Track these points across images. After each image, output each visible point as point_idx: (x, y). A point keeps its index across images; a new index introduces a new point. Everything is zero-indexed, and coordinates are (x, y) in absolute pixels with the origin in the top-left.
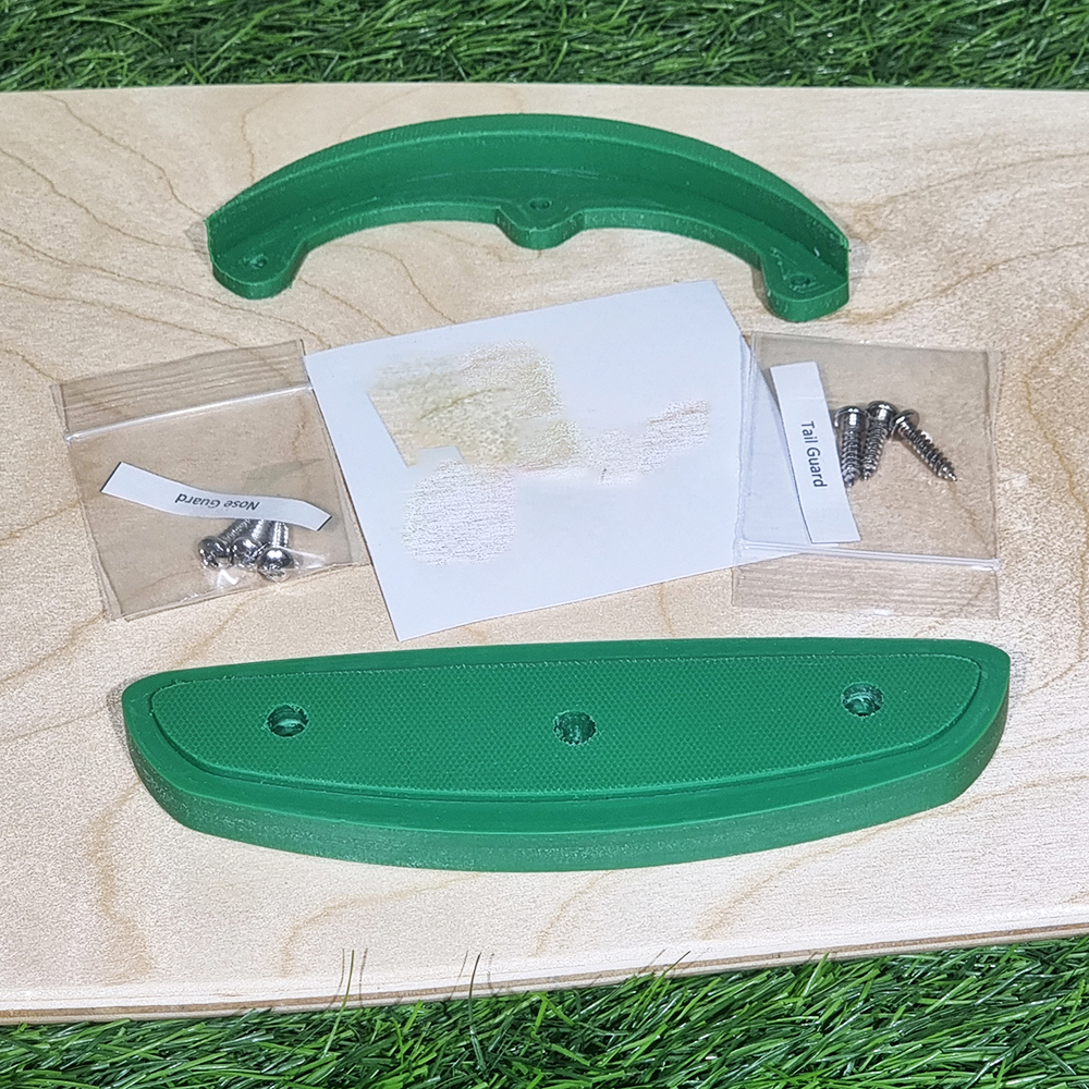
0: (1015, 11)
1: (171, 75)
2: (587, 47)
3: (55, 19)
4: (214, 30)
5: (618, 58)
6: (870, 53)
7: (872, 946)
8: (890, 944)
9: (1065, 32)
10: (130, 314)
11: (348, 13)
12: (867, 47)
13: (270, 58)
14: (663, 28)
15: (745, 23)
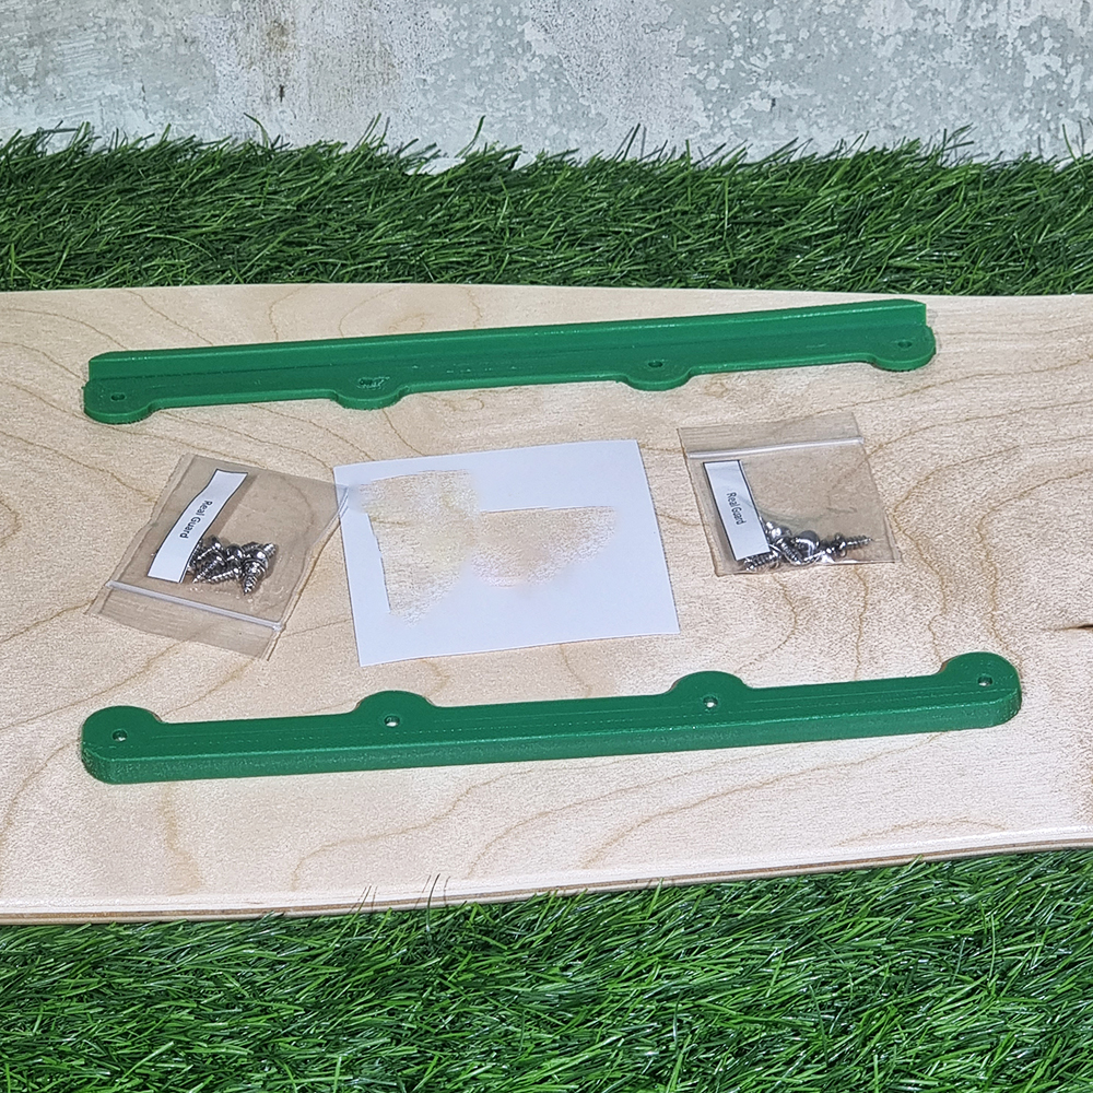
0: (839, 236)
1: (218, 277)
2: (524, 259)
3: (133, 236)
4: (250, 245)
5: (547, 267)
6: (731, 265)
7: (701, 875)
8: (714, 874)
9: (874, 252)
10: (188, 445)
11: (349, 233)
12: (730, 260)
13: (291, 265)
14: (580, 245)
15: (639, 242)
